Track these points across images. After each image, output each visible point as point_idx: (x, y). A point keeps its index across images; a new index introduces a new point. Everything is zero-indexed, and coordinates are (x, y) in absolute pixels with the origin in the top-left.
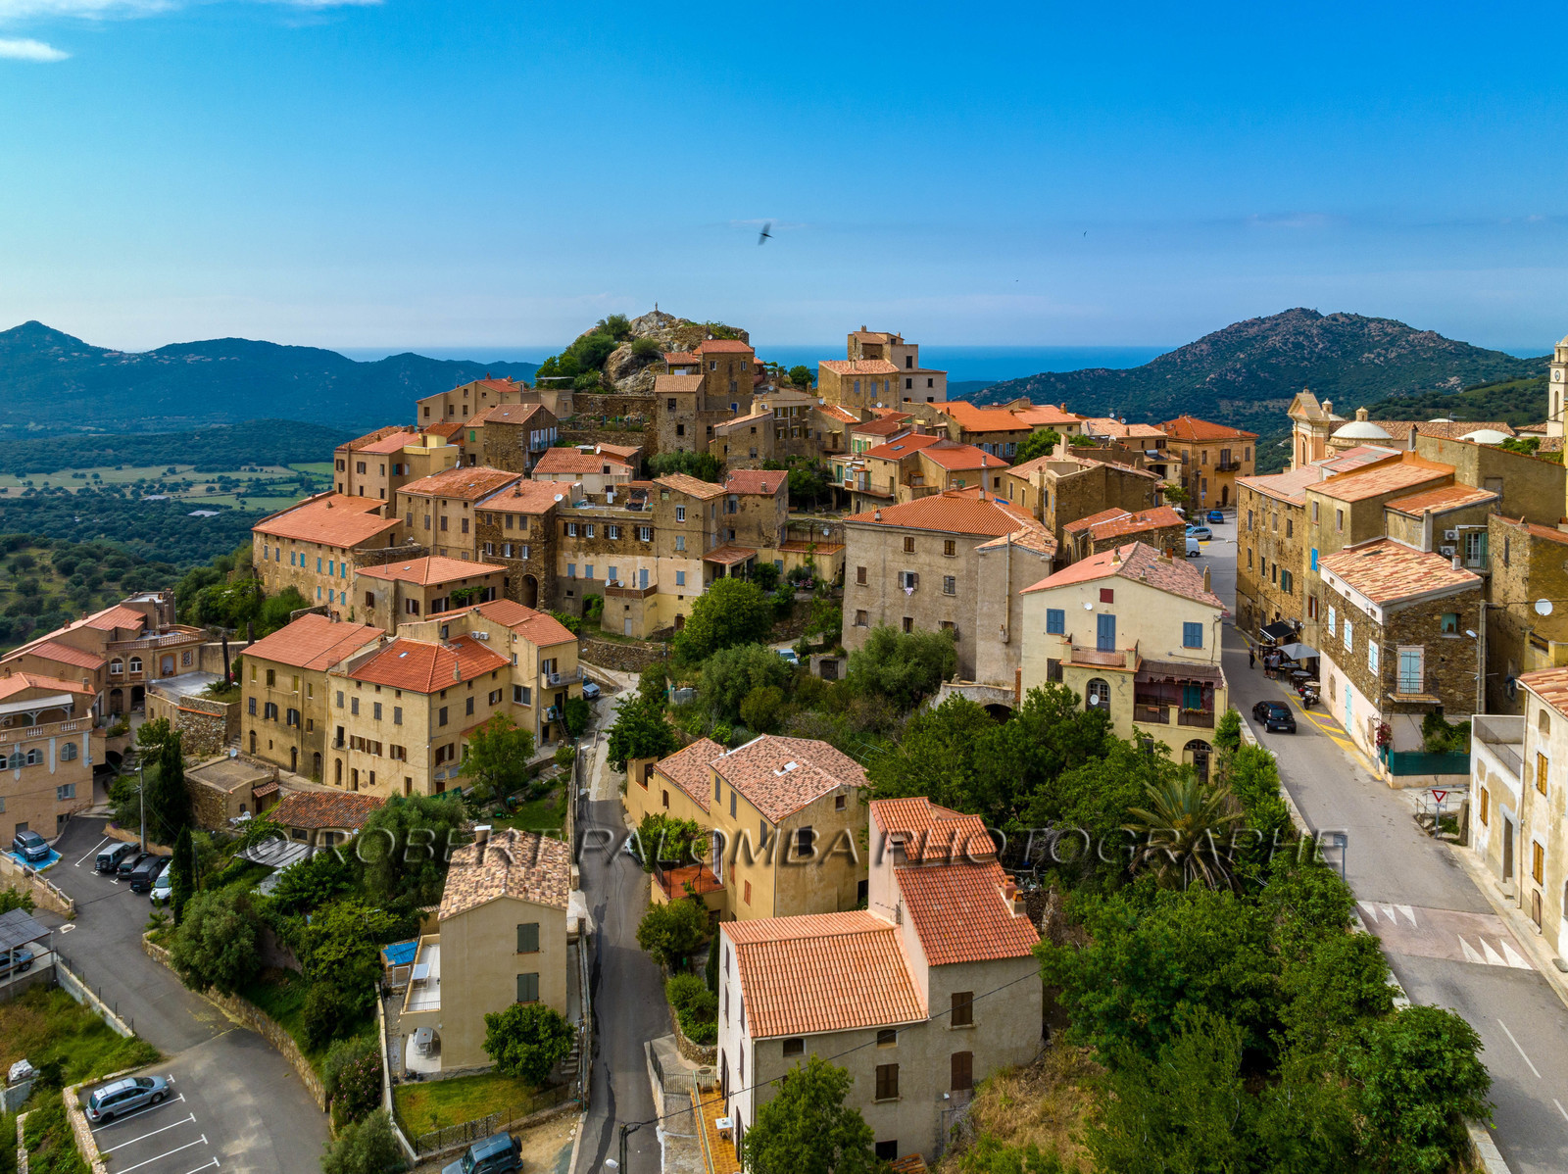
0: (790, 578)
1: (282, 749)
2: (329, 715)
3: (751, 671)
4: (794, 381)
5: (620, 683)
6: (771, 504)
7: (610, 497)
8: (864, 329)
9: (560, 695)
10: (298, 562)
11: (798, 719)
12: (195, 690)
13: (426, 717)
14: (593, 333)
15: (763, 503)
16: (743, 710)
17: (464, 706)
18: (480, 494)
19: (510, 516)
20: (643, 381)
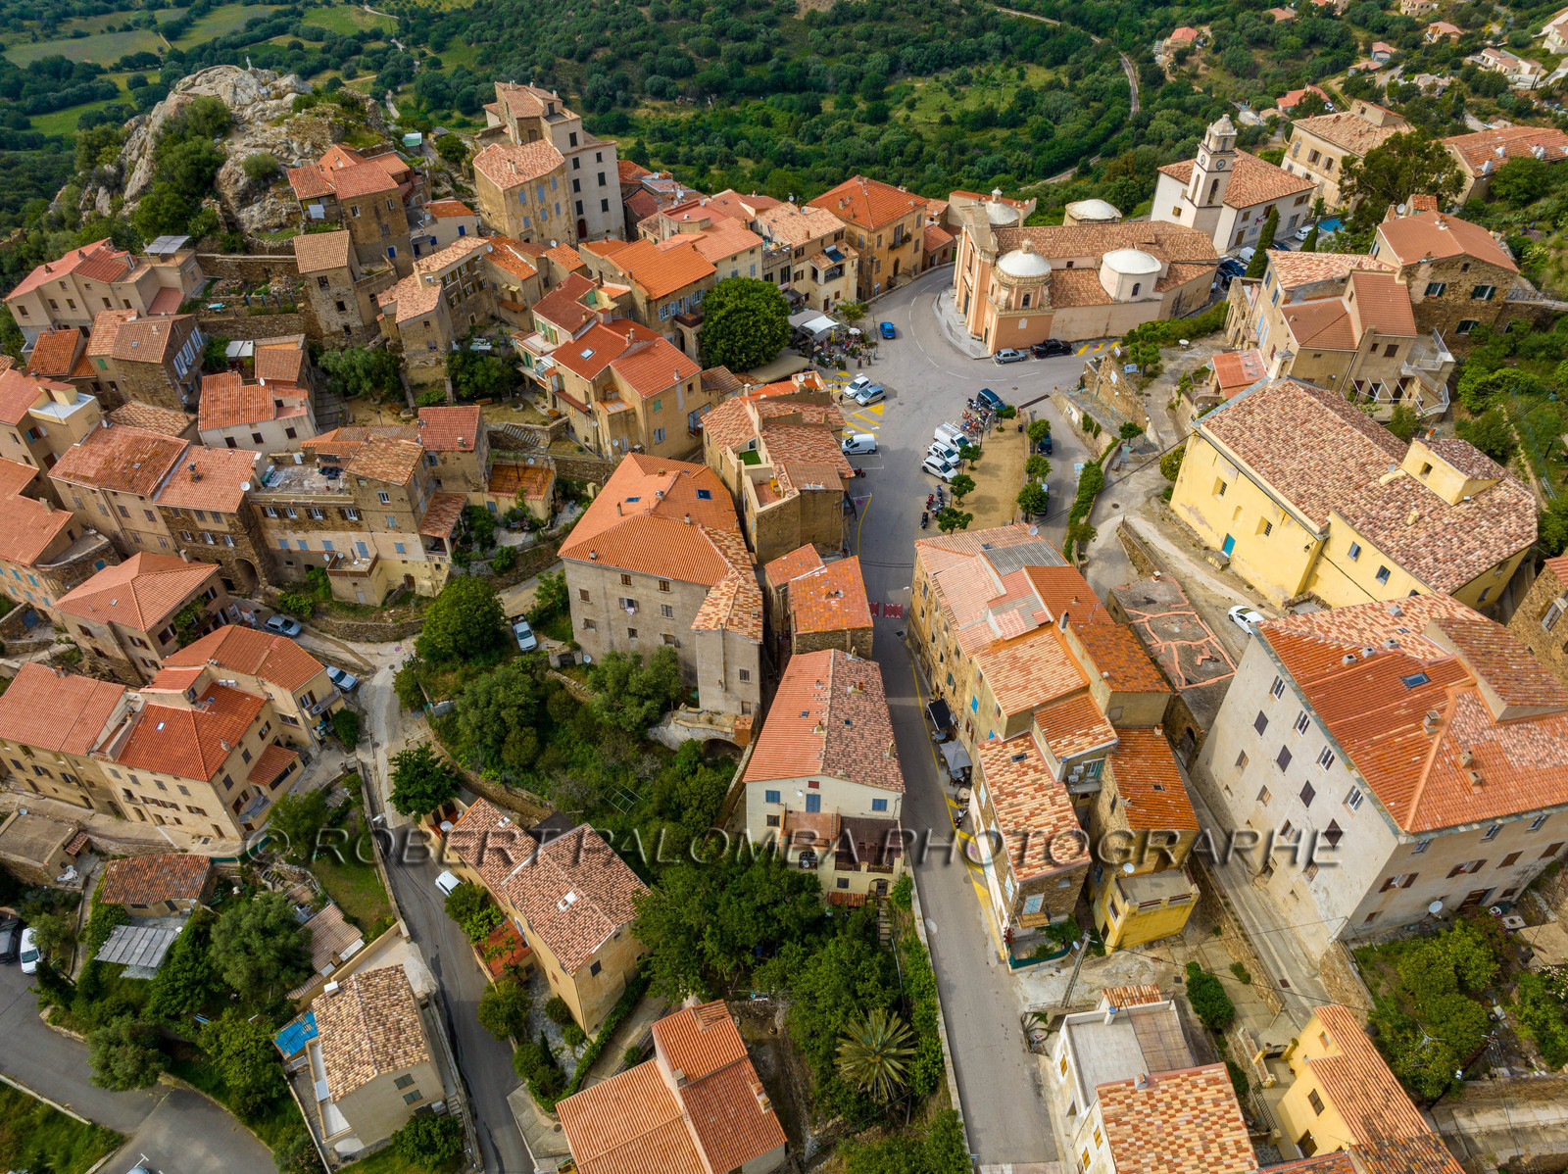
0: (506, 519)
2: (109, 781)
3: (503, 713)
5: (373, 662)
6: (472, 457)
7: (297, 457)
9: (325, 714)
15: (463, 456)
17: (242, 761)
18: (153, 486)
19: (200, 513)
20: (273, 213)
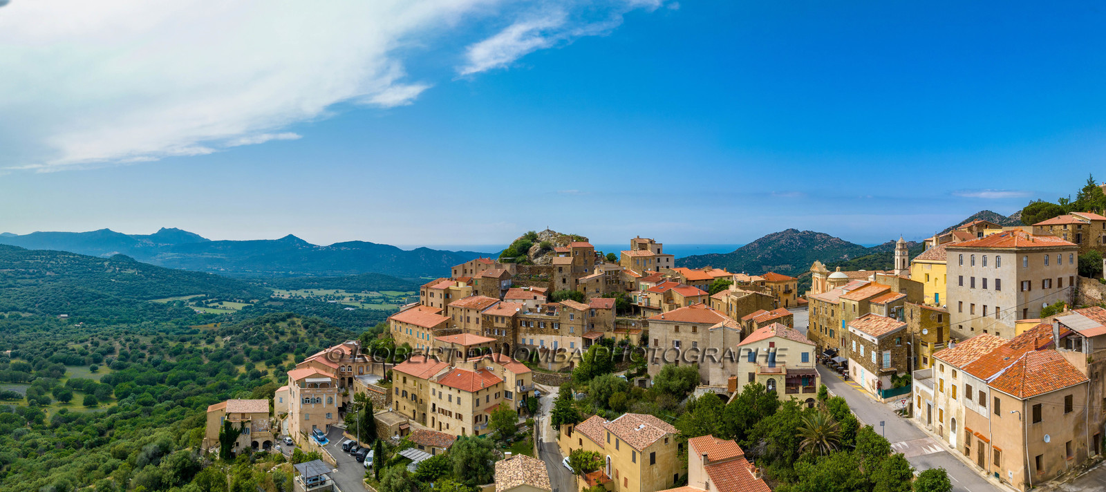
0: (619, 344)
1: (409, 410)
2: (429, 398)
3: (612, 385)
4: (609, 259)
5: (549, 391)
6: (610, 312)
7: (539, 309)
8: (638, 237)
9: (525, 396)
10: (409, 333)
11: (635, 406)
12: (373, 381)
13: (471, 402)
14: (521, 239)
15: (606, 312)
16: (610, 402)
17: (486, 399)
18: (483, 308)
19: (497, 318)
20: (545, 260)
